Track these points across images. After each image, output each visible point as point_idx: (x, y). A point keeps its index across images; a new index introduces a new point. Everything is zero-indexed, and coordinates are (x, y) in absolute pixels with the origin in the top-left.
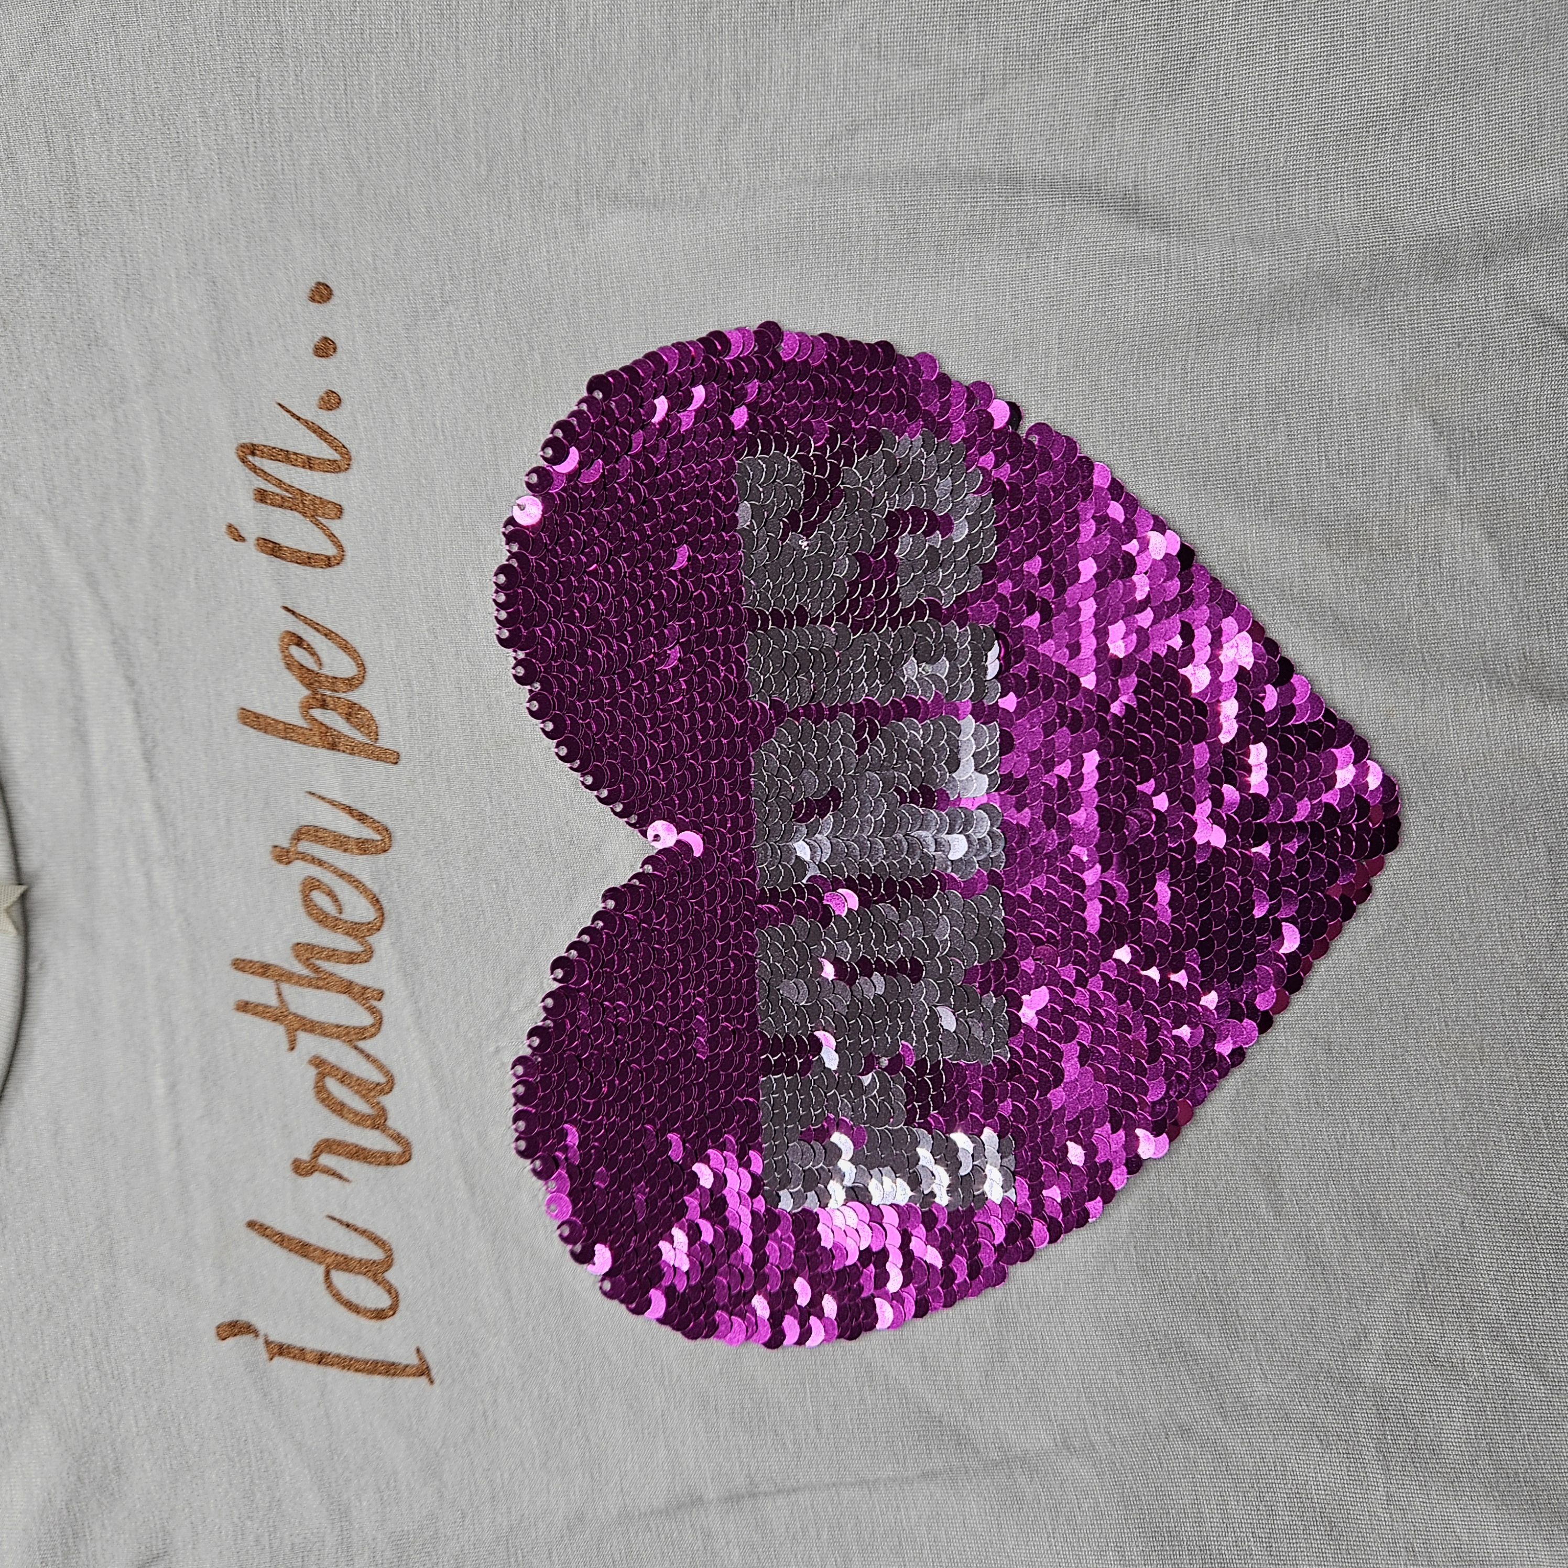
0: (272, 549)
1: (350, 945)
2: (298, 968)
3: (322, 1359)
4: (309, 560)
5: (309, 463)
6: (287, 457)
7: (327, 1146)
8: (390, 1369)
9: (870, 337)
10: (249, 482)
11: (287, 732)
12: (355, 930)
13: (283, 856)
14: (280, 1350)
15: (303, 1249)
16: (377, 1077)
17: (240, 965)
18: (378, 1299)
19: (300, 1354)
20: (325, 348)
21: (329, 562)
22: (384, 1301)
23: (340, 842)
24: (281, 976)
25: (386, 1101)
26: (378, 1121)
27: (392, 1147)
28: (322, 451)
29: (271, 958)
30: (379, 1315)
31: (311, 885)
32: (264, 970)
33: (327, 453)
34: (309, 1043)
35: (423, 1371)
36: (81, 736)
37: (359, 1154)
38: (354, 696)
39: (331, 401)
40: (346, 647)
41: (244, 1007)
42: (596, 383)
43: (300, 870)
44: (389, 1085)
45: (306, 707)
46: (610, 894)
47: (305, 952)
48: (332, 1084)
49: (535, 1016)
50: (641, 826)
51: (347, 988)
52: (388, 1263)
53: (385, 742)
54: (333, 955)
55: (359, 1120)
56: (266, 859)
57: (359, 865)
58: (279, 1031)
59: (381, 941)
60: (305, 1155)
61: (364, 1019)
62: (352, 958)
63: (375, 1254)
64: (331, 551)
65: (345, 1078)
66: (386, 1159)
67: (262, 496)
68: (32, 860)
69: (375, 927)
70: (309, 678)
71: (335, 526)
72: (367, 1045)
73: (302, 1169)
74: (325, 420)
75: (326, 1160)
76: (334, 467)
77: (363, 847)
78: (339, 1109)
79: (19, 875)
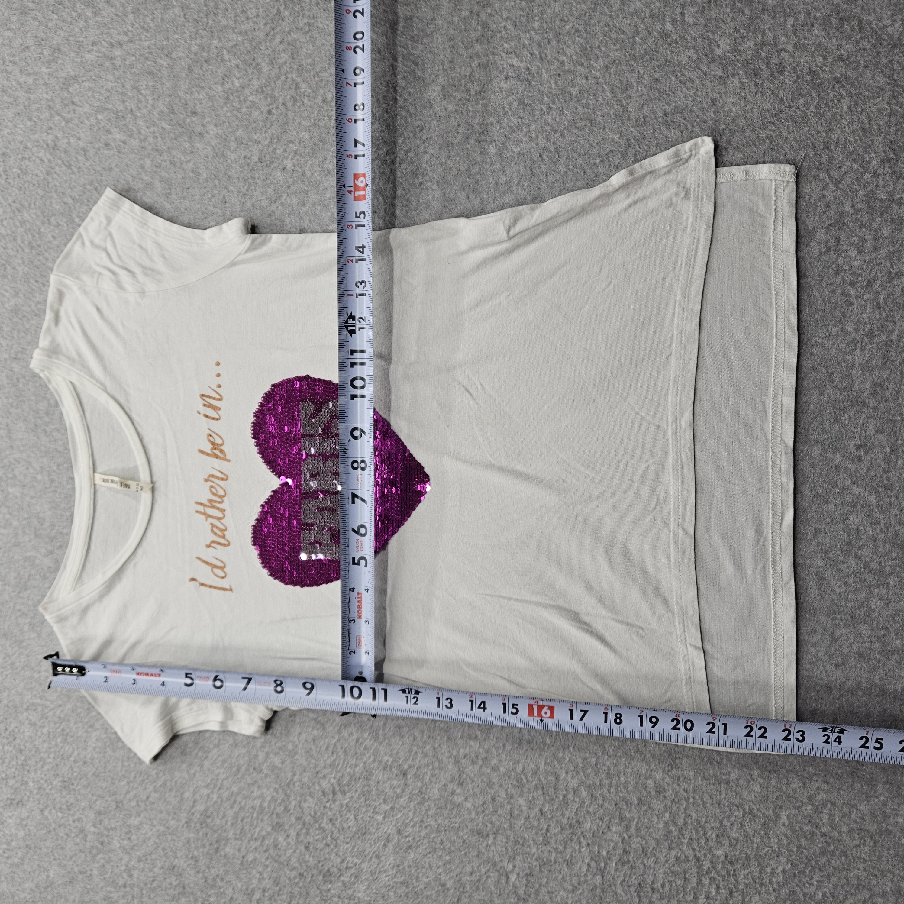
0: (206, 416)
1: (219, 500)
2: (208, 504)
3: (210, 587)
4: (213, 419)
5: (214, 399)
6: (210, 397)
7: (213, 542)
8: (224, 589)
9: (327, 379)
10: (201, 402)
11: (208, 454)
12: (220, 497)
13: (206, 480)
14: (202, 584)
15: (207, 563)
16: (223, 528)
17: (197, 503)
18: (223, 574)
19: (205, 585)
20: (218, 375)
21: (217, 419)
22: (223, 575)
23: (218, 478)
24: (205, 506)
25: (225, 533)
26: (223, 537)
27: (226, 543)
28: (217, 396)
29: (203, 502)
30: (223, 578)
31: (212, 487)
32: (201, 504)
33: (218, 397)
34: (210, 520)
35: (231, 590)
36: (166, 453)
37: (219, 544)
38: (222, 448)
39: (219, 386)
40: (220, 437)
41: (197, 512)
42: (273, 385)
43: (210, 483)
44: (226, 530)
45: (212, 449)
46: (273, 491)
47: (210, 501)
48: (215, 529)
49: (256, 516)
50: (279, 477)
51: (218, 508)
52: (224, 567)
53: (227, 457)
54: (215, 502)
55: (220, 537)
56: (202, 481)
57: (222, 483)
58: (204, 517)
59: (225, 499)
60: (208, 543)
61: (221, 515)
62: (219, 502)
63: (222, 565)
64: (217, 417)
65: (217, 527)
66: (225, 545)
67: (205, 405)
68: (155, 479)
69: (224, 496)
70: (213, 443)
71: (219, 412)
72: (222, 521)
73: (209, 546)
74: (218, 390)
75: (213, 545)
76: (219, 400)
77: (222, 479)
78: (216, 534)
79: (152, 482)
